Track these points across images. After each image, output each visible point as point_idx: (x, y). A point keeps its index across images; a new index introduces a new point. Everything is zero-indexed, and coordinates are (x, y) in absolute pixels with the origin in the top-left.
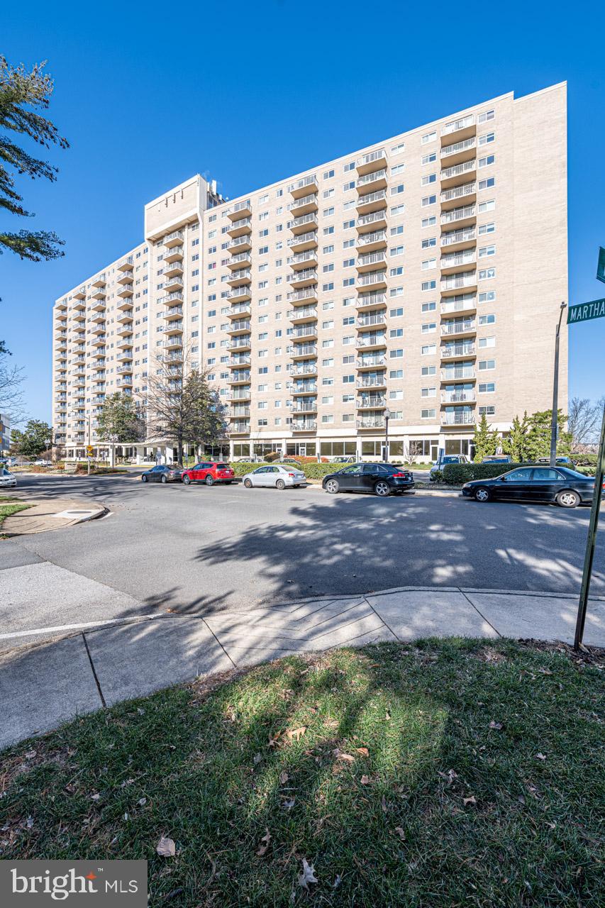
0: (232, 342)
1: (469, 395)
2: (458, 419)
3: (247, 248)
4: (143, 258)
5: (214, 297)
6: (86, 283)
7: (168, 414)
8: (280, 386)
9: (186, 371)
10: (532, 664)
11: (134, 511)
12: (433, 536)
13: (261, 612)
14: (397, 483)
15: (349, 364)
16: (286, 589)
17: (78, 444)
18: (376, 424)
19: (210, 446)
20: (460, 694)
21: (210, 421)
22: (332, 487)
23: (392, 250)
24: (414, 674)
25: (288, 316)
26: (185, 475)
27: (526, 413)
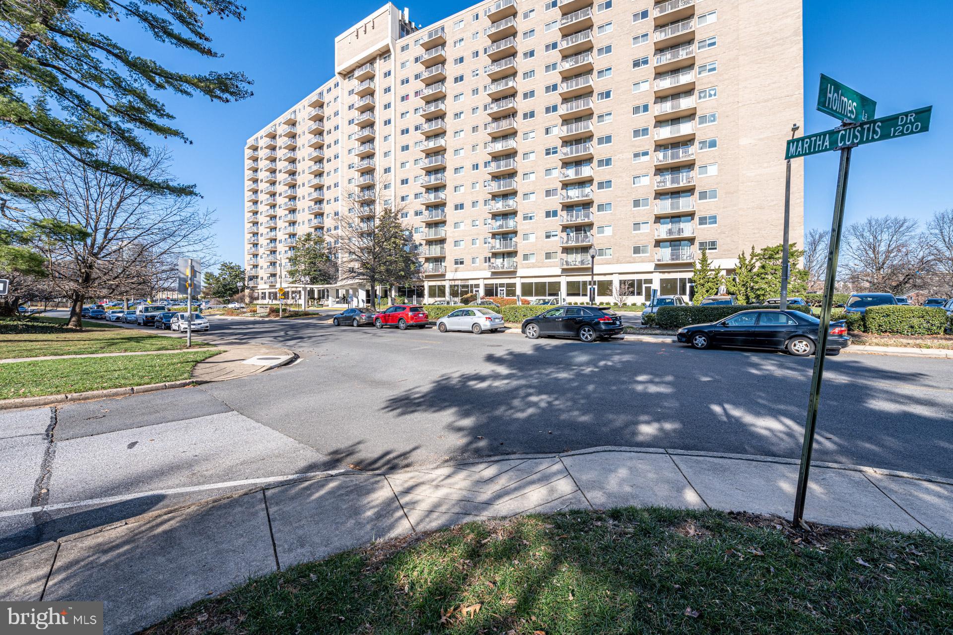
0: (427, 178)
1: (688, 229)
2: (675, 256)
3: (441, 77)
4: (334, 92)
5: (407, 131)
6: (277, 121)
7: (360, 254)
8: (477, 222)
9: (379, 210)
10: (740, 542)
11: (323, 357)
12: (640, 388)
13: (445, 471)
14: (603, 327)
15: (551, 197)
16: (474, 446)
17: (270, 286)
18: (582, 262)
19: (404, 287)
20: (654, 574)
21: (404, 261)
22: (532, 331)
23: (599, 72)
24: (605, 549)
25: (485, 148)
26: (377, 318)
27: (753, 248)
